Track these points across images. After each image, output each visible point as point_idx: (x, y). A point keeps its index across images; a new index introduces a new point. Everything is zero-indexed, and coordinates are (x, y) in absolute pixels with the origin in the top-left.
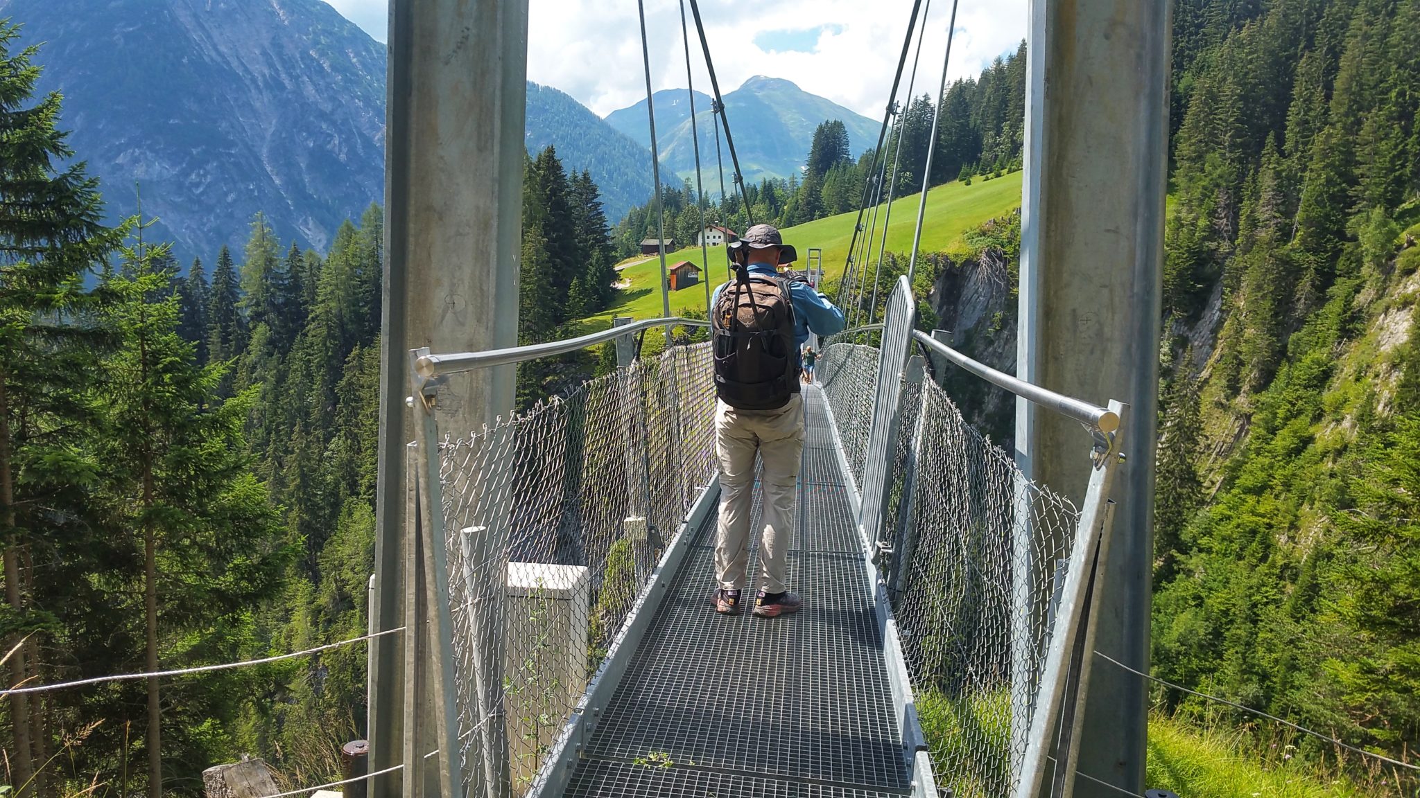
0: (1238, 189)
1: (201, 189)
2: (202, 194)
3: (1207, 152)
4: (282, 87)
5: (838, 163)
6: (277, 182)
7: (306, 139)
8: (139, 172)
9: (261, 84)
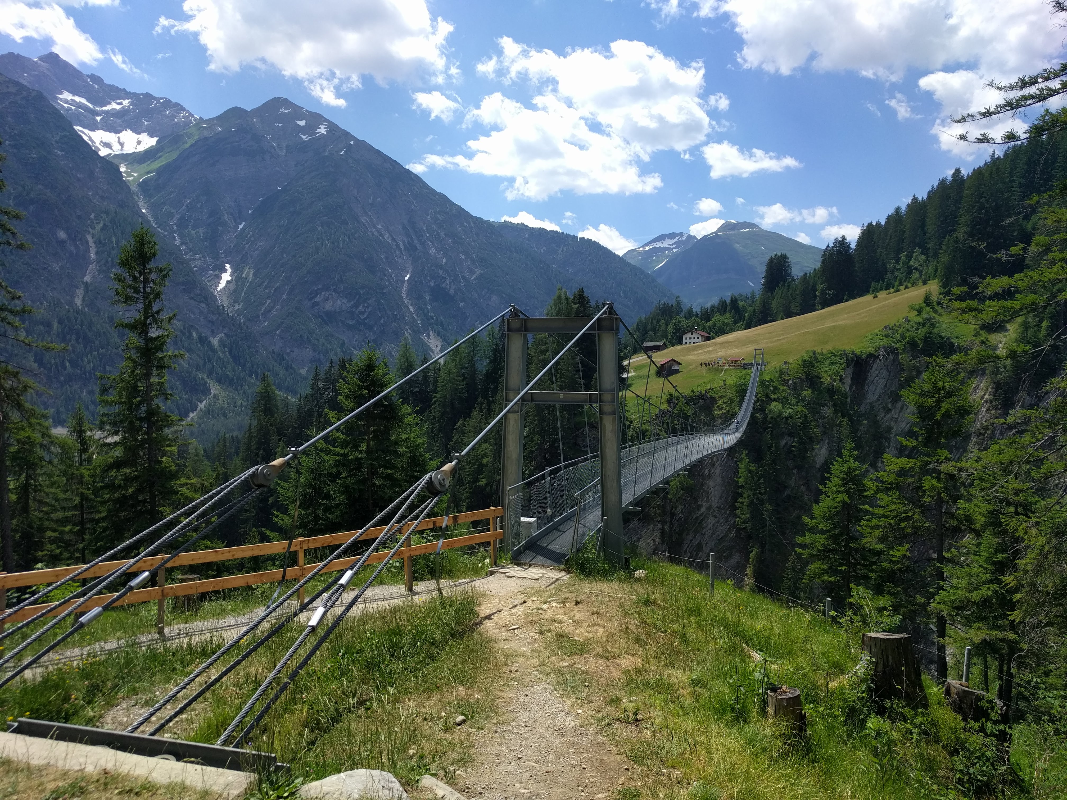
1: (365, 316)
2: (365, 319)
4: (415, 249)
5: (784, 283)
6: (411, 309)
7: (429, 281)
8: (328, 306)
9: (402, 247)
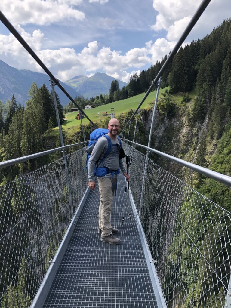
0: (211, 91)
3: (203, 83)
5: (117, 90)
